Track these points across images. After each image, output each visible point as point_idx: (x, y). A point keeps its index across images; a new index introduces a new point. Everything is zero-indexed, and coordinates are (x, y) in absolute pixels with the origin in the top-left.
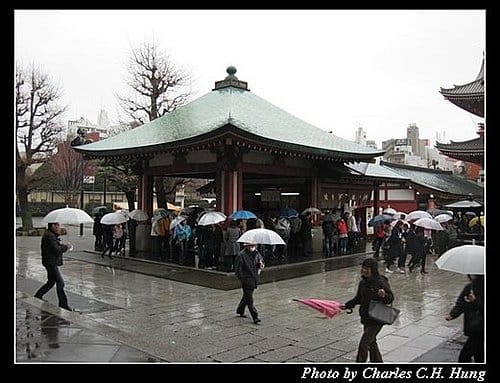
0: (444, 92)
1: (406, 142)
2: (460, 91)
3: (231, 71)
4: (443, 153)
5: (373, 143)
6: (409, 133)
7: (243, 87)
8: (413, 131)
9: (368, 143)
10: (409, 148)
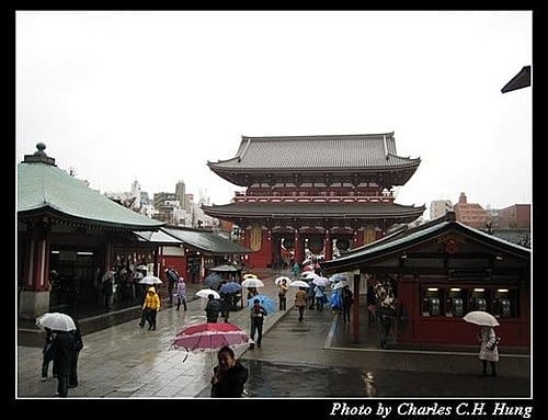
0: (209, 164)
1: (175, 197)
2: (222, 165)
3: (41, 147)
4: (206, 213)
5: (146, 194)
6: (177, 187)
7: (51, 162)
8: (180, 186)
9: (142, 193)
10: (178, 203)
